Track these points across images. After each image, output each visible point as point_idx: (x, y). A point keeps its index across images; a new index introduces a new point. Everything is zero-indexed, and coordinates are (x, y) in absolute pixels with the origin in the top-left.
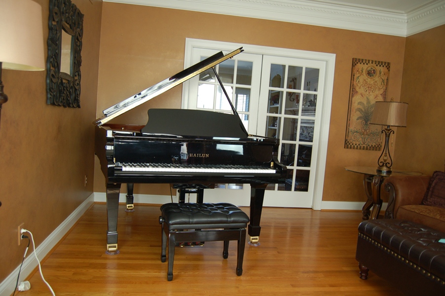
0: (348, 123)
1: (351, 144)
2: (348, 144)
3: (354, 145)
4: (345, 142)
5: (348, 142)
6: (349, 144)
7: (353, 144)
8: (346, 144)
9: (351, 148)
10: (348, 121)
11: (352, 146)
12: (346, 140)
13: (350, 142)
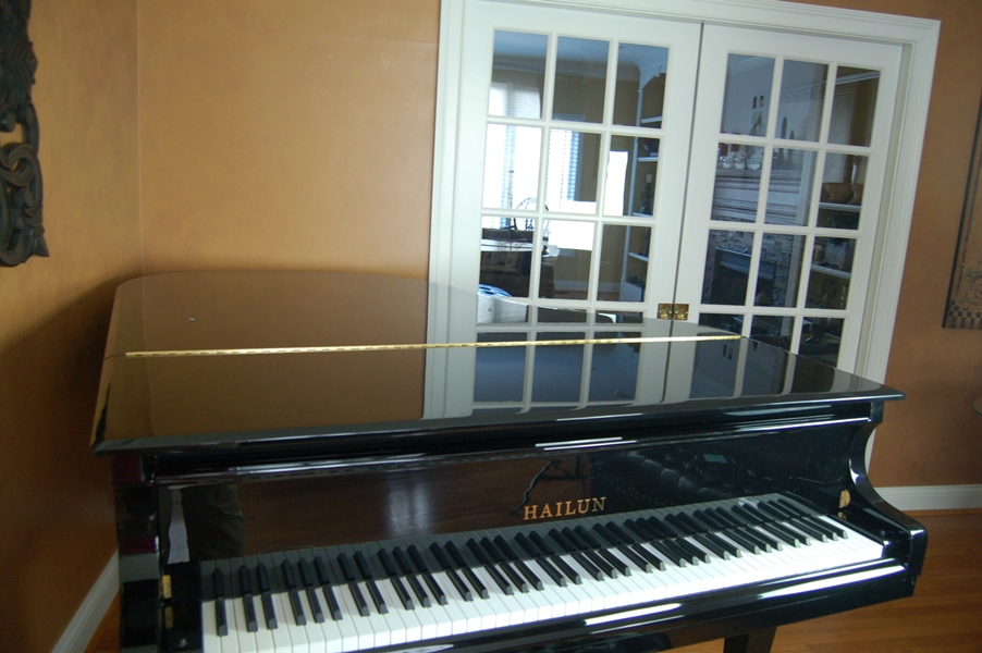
0: (962, 249)
1: (964, 315)
2: (956, 313)
3: (974, 316)
4: (948, 306)
5: (957, 308)
6: (960, 314)
7: (969, 315)
8: (951, 314)
9: (963, 326)
10: (963, 242)
11: (968, 319)
12: (949, 303)
13: (961, 309)
